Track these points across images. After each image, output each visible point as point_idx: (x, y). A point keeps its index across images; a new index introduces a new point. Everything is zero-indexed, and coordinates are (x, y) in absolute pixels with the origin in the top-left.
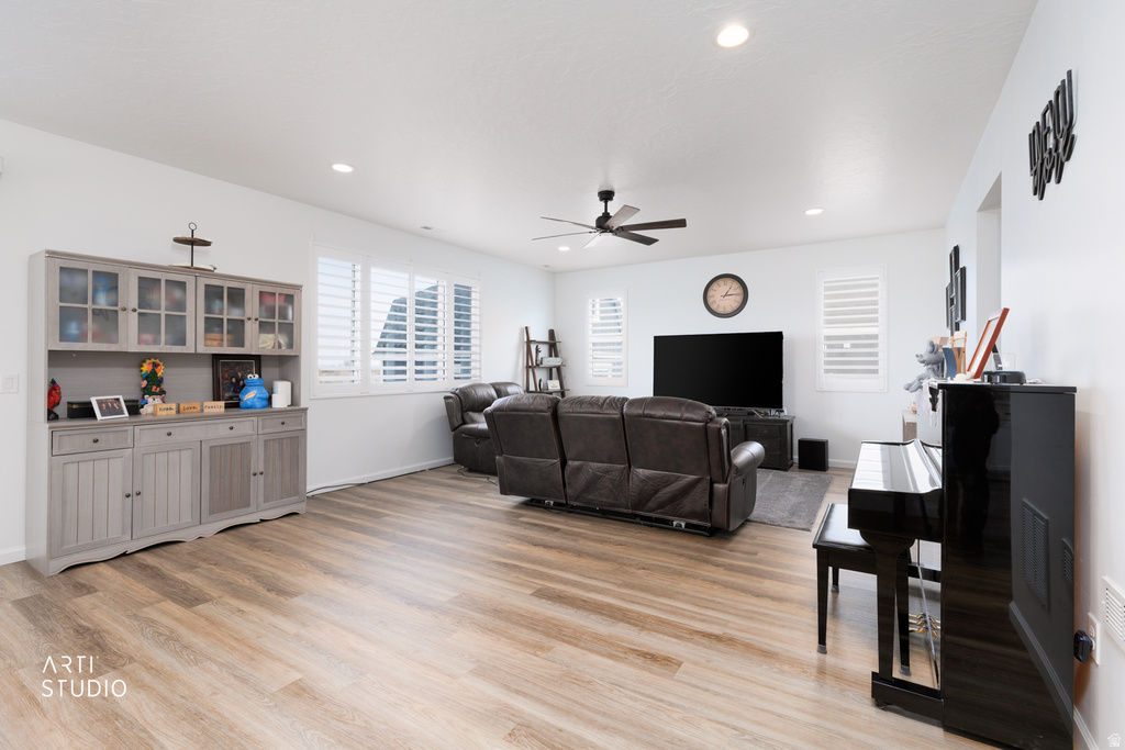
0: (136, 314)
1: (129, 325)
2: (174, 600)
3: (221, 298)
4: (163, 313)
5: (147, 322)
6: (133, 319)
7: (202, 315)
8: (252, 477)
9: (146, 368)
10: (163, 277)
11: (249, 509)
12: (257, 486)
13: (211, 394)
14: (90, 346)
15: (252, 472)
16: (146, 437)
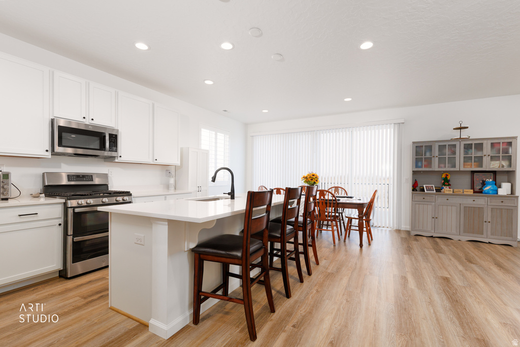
0: (437, 158)
1: (435, 162)
2: (435, 250)
3: (472, 148)
4: (447, 156)
5: (442, 161)
6: (437, 159)
7: (462, 156)
8: (484, 223)
9: (444, 176)
10: (447, 144)
11: (483, 236)
12: (487, 228)
13: (470, 187)
14: (424, 169)
15: (484, 220)
16: (440, 199)
